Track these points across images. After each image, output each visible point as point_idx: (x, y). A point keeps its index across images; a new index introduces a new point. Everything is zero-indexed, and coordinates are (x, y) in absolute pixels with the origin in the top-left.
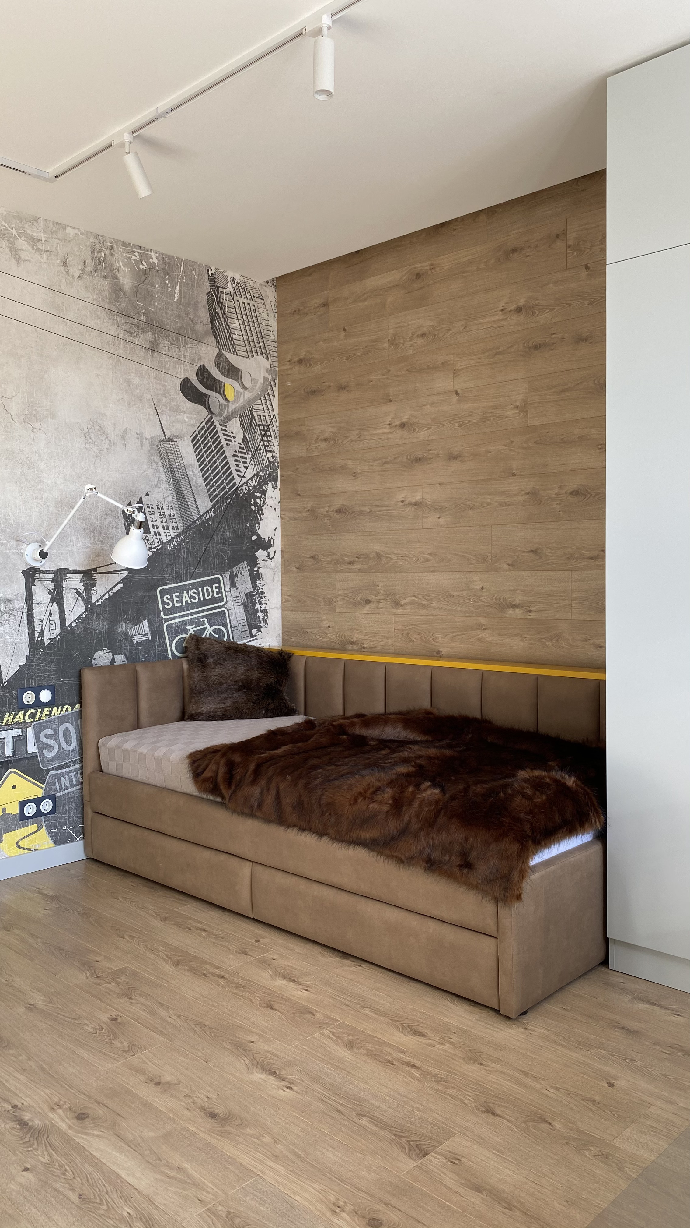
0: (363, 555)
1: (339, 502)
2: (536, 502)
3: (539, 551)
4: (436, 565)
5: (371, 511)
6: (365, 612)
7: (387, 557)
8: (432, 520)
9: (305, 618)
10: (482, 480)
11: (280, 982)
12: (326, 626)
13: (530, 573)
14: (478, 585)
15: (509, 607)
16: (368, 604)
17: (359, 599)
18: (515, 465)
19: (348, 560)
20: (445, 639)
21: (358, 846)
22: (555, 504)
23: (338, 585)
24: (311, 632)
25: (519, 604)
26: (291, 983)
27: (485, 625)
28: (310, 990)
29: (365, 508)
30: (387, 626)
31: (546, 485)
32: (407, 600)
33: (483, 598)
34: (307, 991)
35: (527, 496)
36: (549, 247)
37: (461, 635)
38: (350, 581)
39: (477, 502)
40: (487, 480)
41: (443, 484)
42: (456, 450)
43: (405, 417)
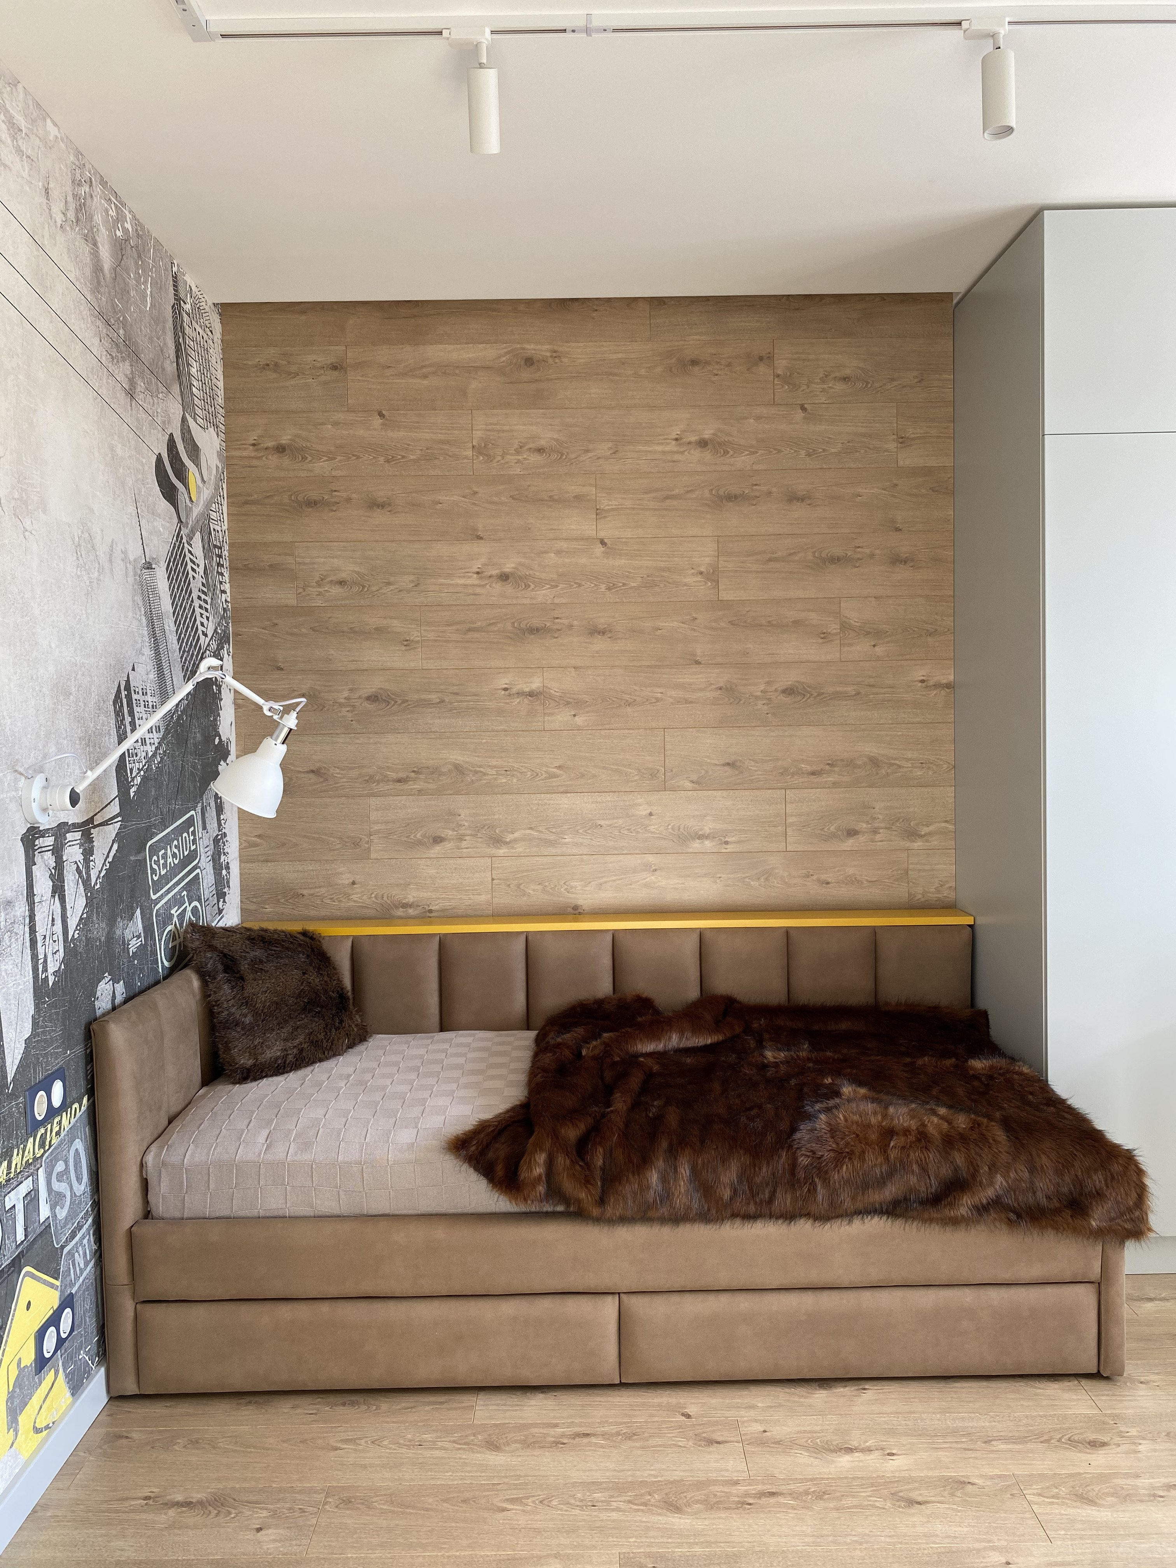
0: (428, 768)
1: (374, 684)
2: (732, 700)
3: (738, 764)
4: (570, 783)
5: (442, 701)
6: (432, 856)
7: (476, 772)
8: (561, 719)
9: (298, 871)
10: (649, 666)
11: (845, 1461)
12: (347, 882)
13: (725, 793)
14: (643, 811)
15: (693, 839)
16: (438, 843)
17: (418, 836)
18: (700, 650)
19: (394, 775)
20: (587, 888)
21: (869, 1217)
22: (760, 705)
23: (374, 816)
24: (312, 895)
25: (709, 834)
26: (857, 1454)
27: (655, 865)
28: (894, 1452)
29: (429, 697)
30: (477, 875)
31: (746, 679)
32: (516, 835)
33: (651, 828)
34: (893, 1454)
35: (719, 692)
36: (748, 369)
37: (614, 881)
38: (400, 808)
39: (639, 696)
40: (655, 666)
41: (580, 667)
42: (602, 621)
43: (508, 566)
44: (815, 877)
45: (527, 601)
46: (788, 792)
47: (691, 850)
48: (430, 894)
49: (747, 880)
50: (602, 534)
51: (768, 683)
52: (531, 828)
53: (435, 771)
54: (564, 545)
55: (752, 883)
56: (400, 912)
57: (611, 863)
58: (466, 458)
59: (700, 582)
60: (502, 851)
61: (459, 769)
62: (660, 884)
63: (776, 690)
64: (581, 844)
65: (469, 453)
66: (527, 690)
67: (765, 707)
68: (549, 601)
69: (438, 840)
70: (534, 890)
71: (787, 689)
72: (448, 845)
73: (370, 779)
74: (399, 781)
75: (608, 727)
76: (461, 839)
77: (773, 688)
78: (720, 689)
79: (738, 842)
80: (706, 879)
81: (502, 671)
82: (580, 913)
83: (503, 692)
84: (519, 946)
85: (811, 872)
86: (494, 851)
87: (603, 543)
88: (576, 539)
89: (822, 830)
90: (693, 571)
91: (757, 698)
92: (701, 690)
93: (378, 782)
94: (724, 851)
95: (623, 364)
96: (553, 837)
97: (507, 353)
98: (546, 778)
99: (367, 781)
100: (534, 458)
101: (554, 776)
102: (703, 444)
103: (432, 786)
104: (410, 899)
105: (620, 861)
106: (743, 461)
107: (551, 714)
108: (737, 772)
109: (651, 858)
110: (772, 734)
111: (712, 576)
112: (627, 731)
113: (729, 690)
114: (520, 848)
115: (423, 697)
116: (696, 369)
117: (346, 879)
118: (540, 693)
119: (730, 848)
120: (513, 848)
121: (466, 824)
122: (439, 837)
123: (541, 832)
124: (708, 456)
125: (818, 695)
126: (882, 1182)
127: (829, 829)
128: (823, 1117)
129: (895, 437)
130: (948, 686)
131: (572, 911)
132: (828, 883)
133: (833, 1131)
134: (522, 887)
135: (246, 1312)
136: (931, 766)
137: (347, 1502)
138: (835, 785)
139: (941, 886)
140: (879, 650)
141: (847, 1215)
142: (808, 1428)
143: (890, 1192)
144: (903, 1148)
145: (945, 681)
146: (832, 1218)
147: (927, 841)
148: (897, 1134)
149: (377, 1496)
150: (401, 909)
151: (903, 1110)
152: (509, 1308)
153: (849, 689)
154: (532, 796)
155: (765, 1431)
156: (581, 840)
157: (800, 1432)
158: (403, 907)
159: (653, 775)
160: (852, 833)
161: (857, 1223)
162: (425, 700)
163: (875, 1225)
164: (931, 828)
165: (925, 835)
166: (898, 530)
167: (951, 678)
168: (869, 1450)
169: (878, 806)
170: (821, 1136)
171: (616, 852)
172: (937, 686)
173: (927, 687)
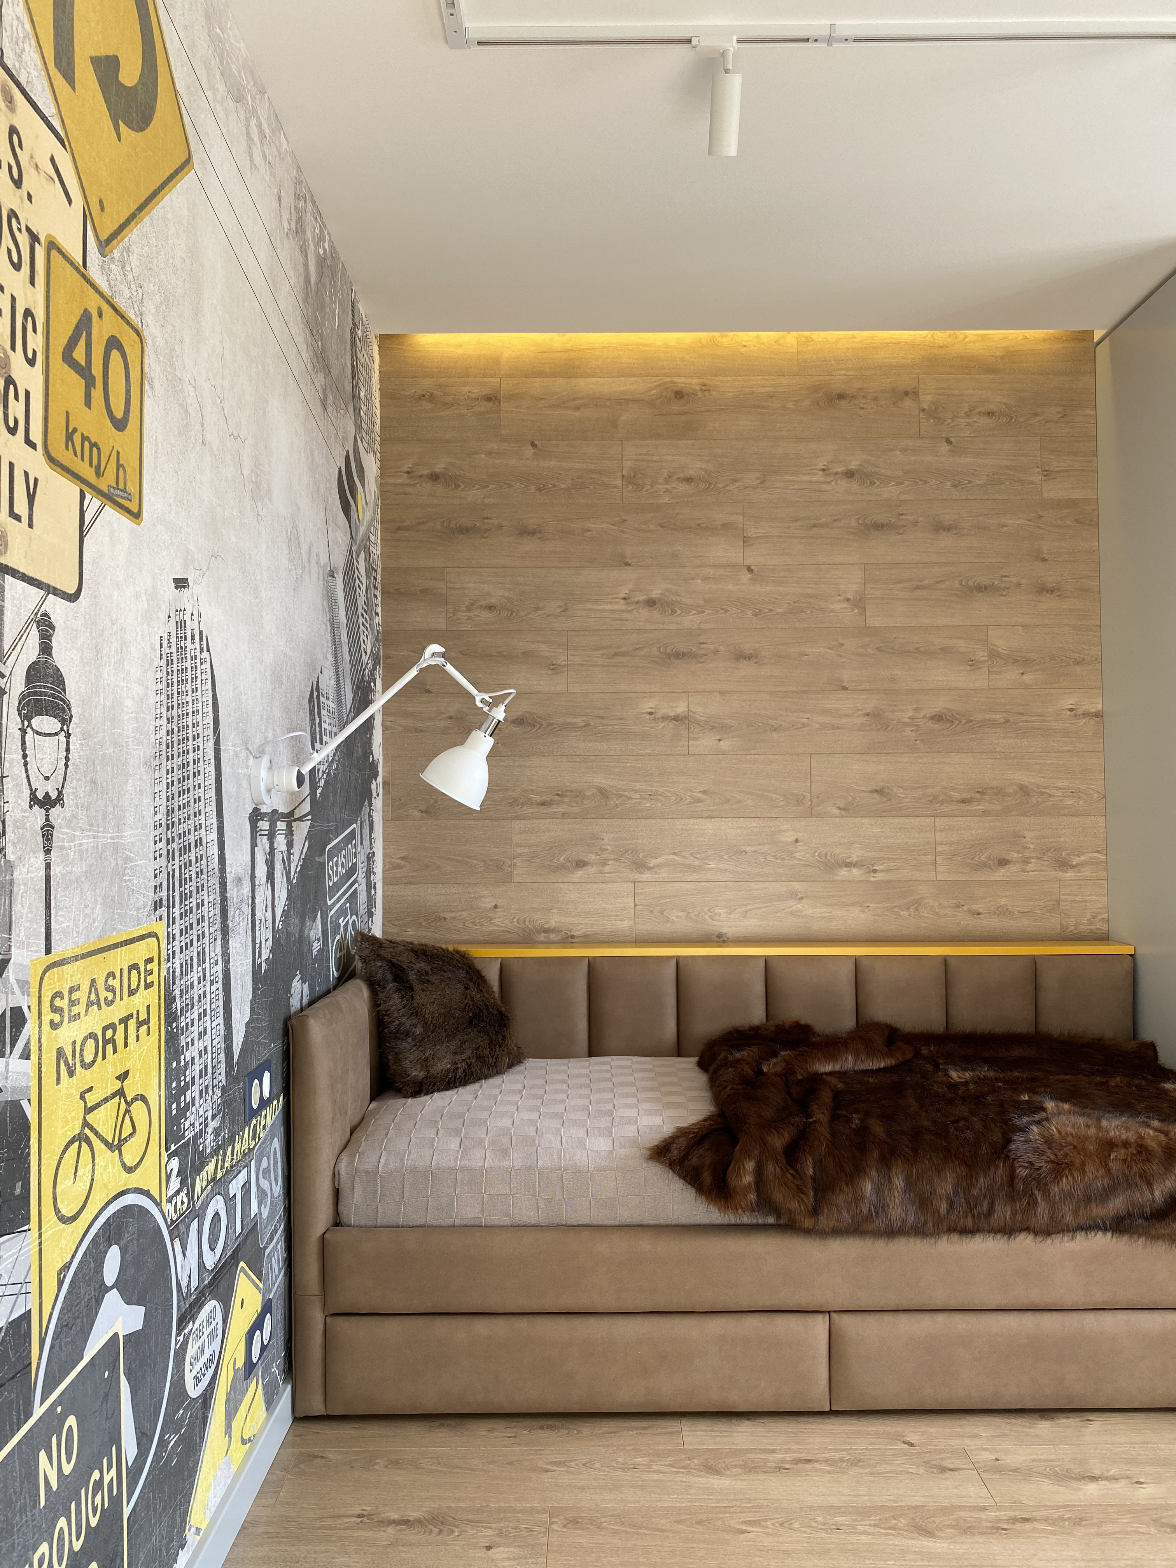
0: (572, 791)
1: (520, 707)
2: (879, 726)
3: (886, 791)
4: (714, 808)
5: (587, 725)
6: (575, 880)
7: (620, 796)
8: (706, 744)
9: (441, 894)
10: (794, 692)
11: (1092, 1488)
12: (489, 906)
13: (873, 821)
14: (789, 837)
15: (840, 866)
16: (581, 867)
17: (561, 859)
18: (846, 675)
19: (536, 798)
20: (732, 916)
21: (1093, 1234)
22: (908, 731)
23: (517, 839)
24: (454, 918)
25: (857, 862)
26: (1102, 1483)
27: (801, 892)
28: (1142, 1480)
29: (575, 720)
30: (619, 900)
31: (895, 706)
32: (660, 860)
33: (797, 855)
34: (1142, 1483)
35: (866, 718)
36: (894, 404)
37: (760, 908)
38: (544, 831)
39: (785, 721)
40: (802, 692)
41: (726, 692)
42: (748, 647)
43: (655, 592)
44: (965, 908)
45: (673, 627)
46: (937, 819)
47: (838, 878)
48: (572, 919)
49: (896, 909)
50: (748, 562)
51: (916, 710)
52: (675, 854)
53: (579, 795)
54: (709, 571)
55: (902, 913)
56: (542, 937)
57: (756, 890)
58: (615, 487)
59: (846, 608)
60: (646, 876)
61: (603, 792)
62: (806, 912)
63: (924, 717)
64: (726, 870)
65: (619, 482)
66: (672, 714)
67: (914, 734)
68: (696, 626)
69: (581, 864)
70: (677, 917)
71: (935, 716)
72: (591, 870)
73: (515, 802)
74: (543, 804)
75: (753, 752)
76: (604, 863)
77: (921, 715)
78: (868, 715)
79: (887, 871)
80: (853, 908)
81: (648, 695)
82: (724, 941)
83: (648, 716)
84: (670, 971)
85: (962, 902)
86: (637, 876)
87: (750, 569)
88: (723, 566)
89: (972, 859)
90: (840, 598)
91: (905, 724)
92: (848, 716)
93: (522, 805)
94: (873, 879)
95: (772, 397)
96: (697, 863)
97: (657, 386)
98: (690, 803)
99: (511, 804)
100: (683, 487)
101: (700, 801)
102: (850, 474)
103: (576, 810)
104: (552, 924)
105: (765, 888)
106: (889, 491)
107: (696, 739)
108: (885, 799)
109: (797, 886)
110: (920, 761)
111: (859, 603)
112: (772, 757)
113: (876, 716)
114: (664, 874)
115: (568, 720)
116: (843, 402)
117: (489, 903)
118: (686, 718)
119: (880, 876)
120: (656, 873)
121: (610, 848)
122: (582, 861)
123: (685, 857)
124: (854, 486)
125: (966, 723)
126: (1105, 1195)
127: (979, 858)
128: (1034, 1128)
129: (1039, 470)
130: (1098, 715)
131: (717, 939)
132: (979, 914)
133: (1049, 1141)
134: (665, 913)
135: (441, 1326)
136: (1081, 795)
137: (574, 1522)
138: (985, 813)
139: (1094, 917)
140: (1028, 678)
141: (1069, 1231)
142: (1042, 1457)
143: (1117, 1204)
144: (1124, 1160)
145: (1093, 710)
146: (1053, 1233)
147: (1079, 871)
148: (1117, 1146)
149: (605, 1517)
150: (543, 934)
151: (1115, 1122)
152: (716, 1325)
153: (998, 717)
154: (676, 821)
155: (997, 1460)
156: (725, 866)
157: (1034, 1460)
158: (544, 932)
159: (799, 802)
160: (1003, 862)
161: (1080, 1236)
162: (570, 724)
163: (1101, 1241)
164: (1083, 858)
165: (1076, 866)
166: (1044, 560)
167: (1100, 707)
168: (1115, 1479)
169: (1029, 835)
170: (1038, 1147)
171: (761, 879)
172: (1086, 714)
173: (1075, 715)
